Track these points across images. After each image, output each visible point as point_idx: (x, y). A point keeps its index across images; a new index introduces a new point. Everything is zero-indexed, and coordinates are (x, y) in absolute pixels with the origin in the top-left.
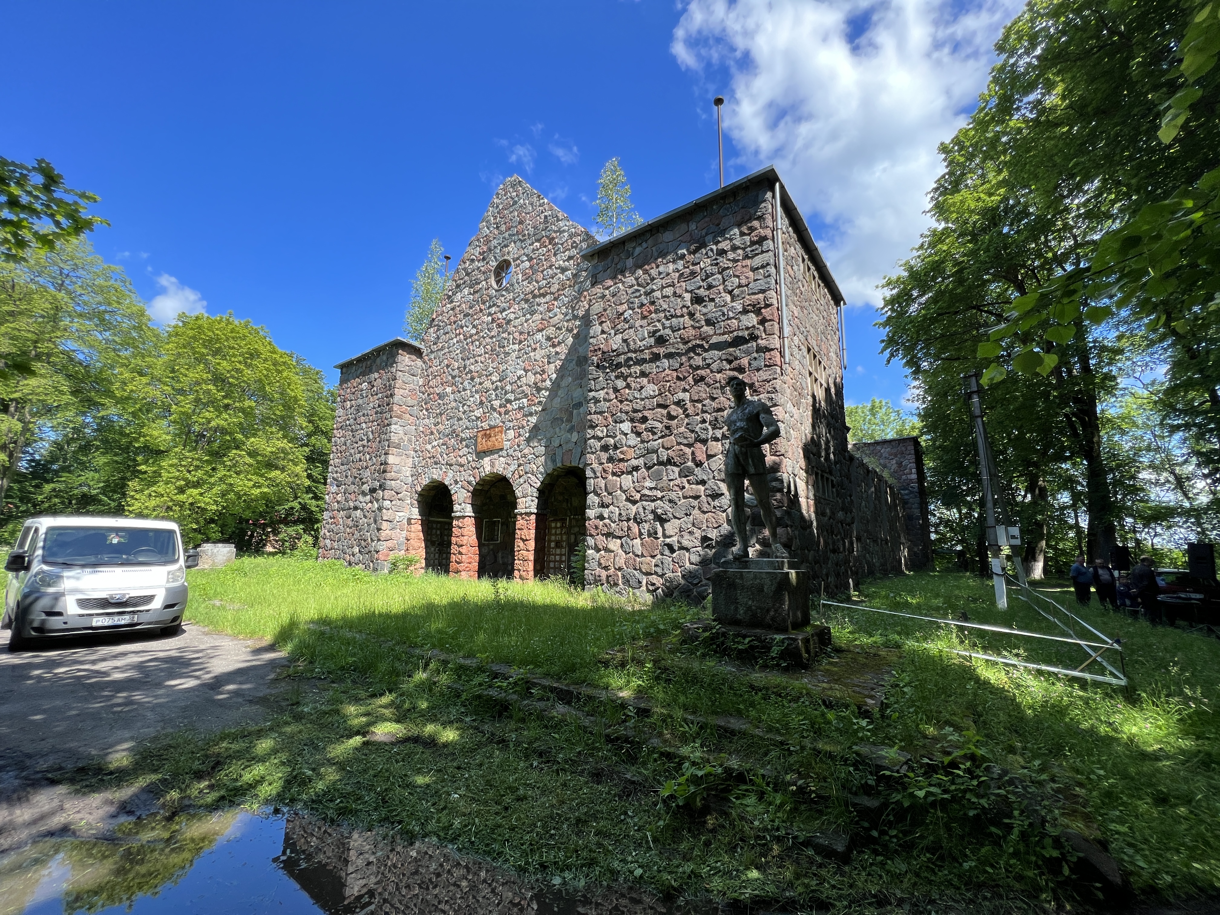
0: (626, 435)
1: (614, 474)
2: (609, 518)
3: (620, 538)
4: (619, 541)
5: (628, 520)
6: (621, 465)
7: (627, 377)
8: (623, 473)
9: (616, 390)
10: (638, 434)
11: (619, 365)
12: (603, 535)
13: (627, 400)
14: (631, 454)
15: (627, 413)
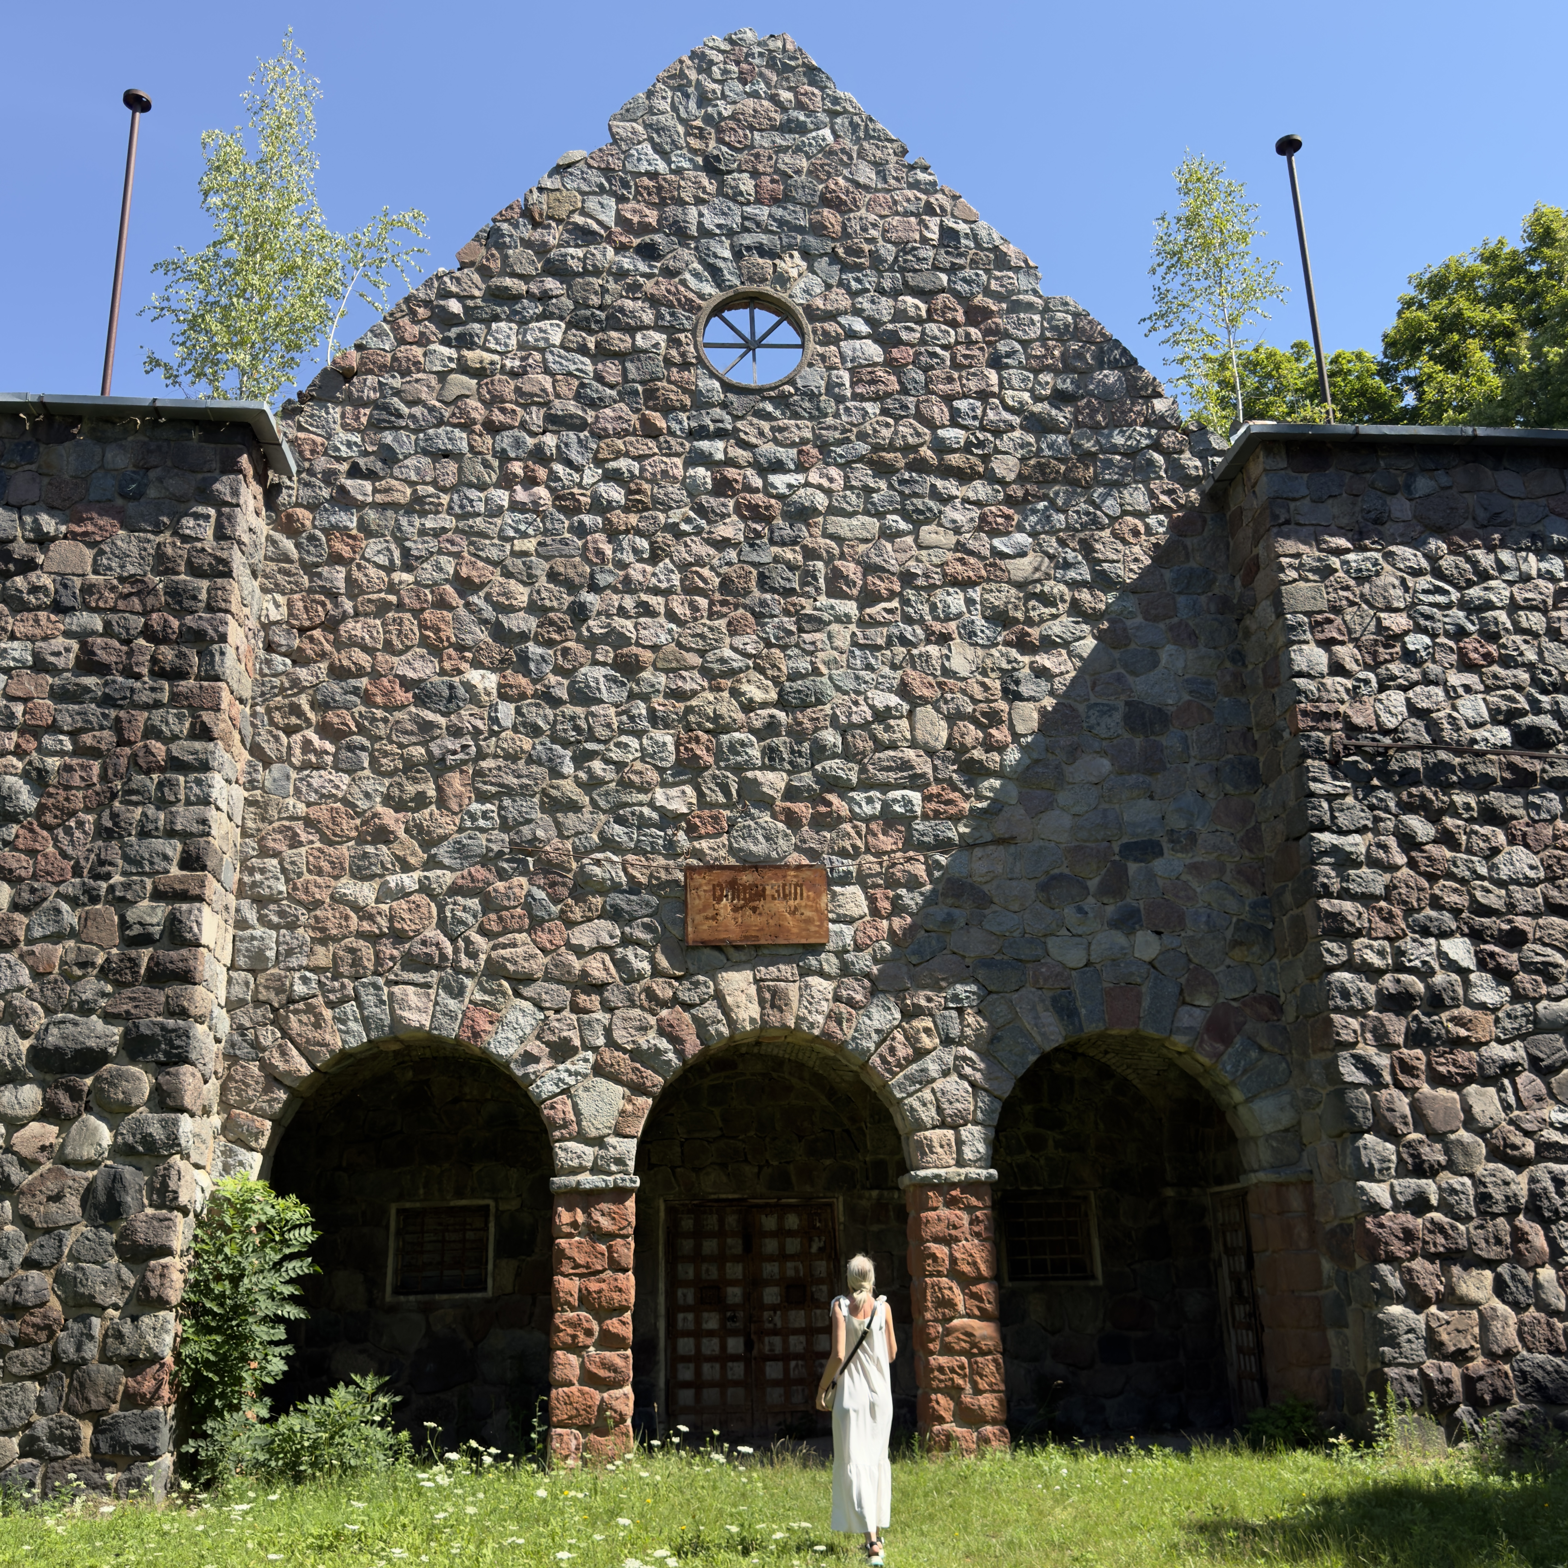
0: (1463, 972)
1: (1437, 1080)
2: (1445, 1207)
3: (1491, 1264)
4: (1488, 1275)
5: (1512, 1213)
6: (1463, 1056)
7: (1442, 812)
8: (1470, 1079)
9: (1409, 842)
10: (1502, 976)
11: (1409, 777)
12: (1431, 1257)
13: (1450, 876)
14: (1485, 1027)
15: (1456, 912)
